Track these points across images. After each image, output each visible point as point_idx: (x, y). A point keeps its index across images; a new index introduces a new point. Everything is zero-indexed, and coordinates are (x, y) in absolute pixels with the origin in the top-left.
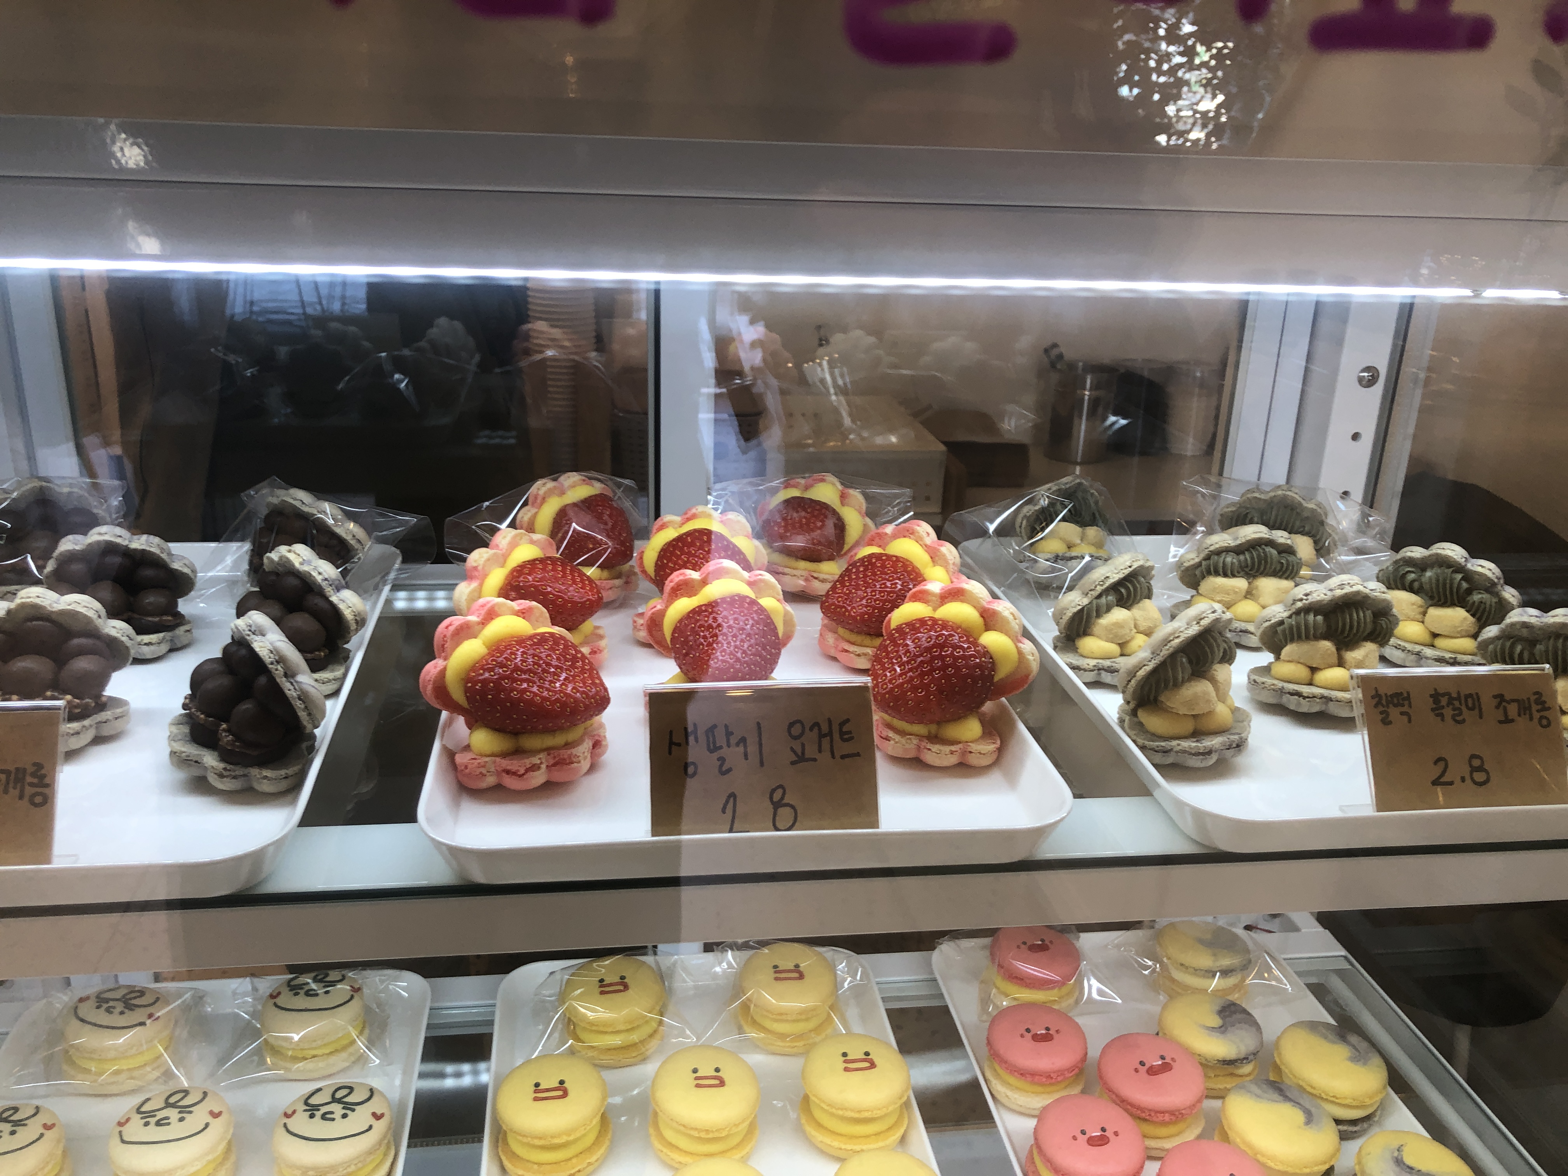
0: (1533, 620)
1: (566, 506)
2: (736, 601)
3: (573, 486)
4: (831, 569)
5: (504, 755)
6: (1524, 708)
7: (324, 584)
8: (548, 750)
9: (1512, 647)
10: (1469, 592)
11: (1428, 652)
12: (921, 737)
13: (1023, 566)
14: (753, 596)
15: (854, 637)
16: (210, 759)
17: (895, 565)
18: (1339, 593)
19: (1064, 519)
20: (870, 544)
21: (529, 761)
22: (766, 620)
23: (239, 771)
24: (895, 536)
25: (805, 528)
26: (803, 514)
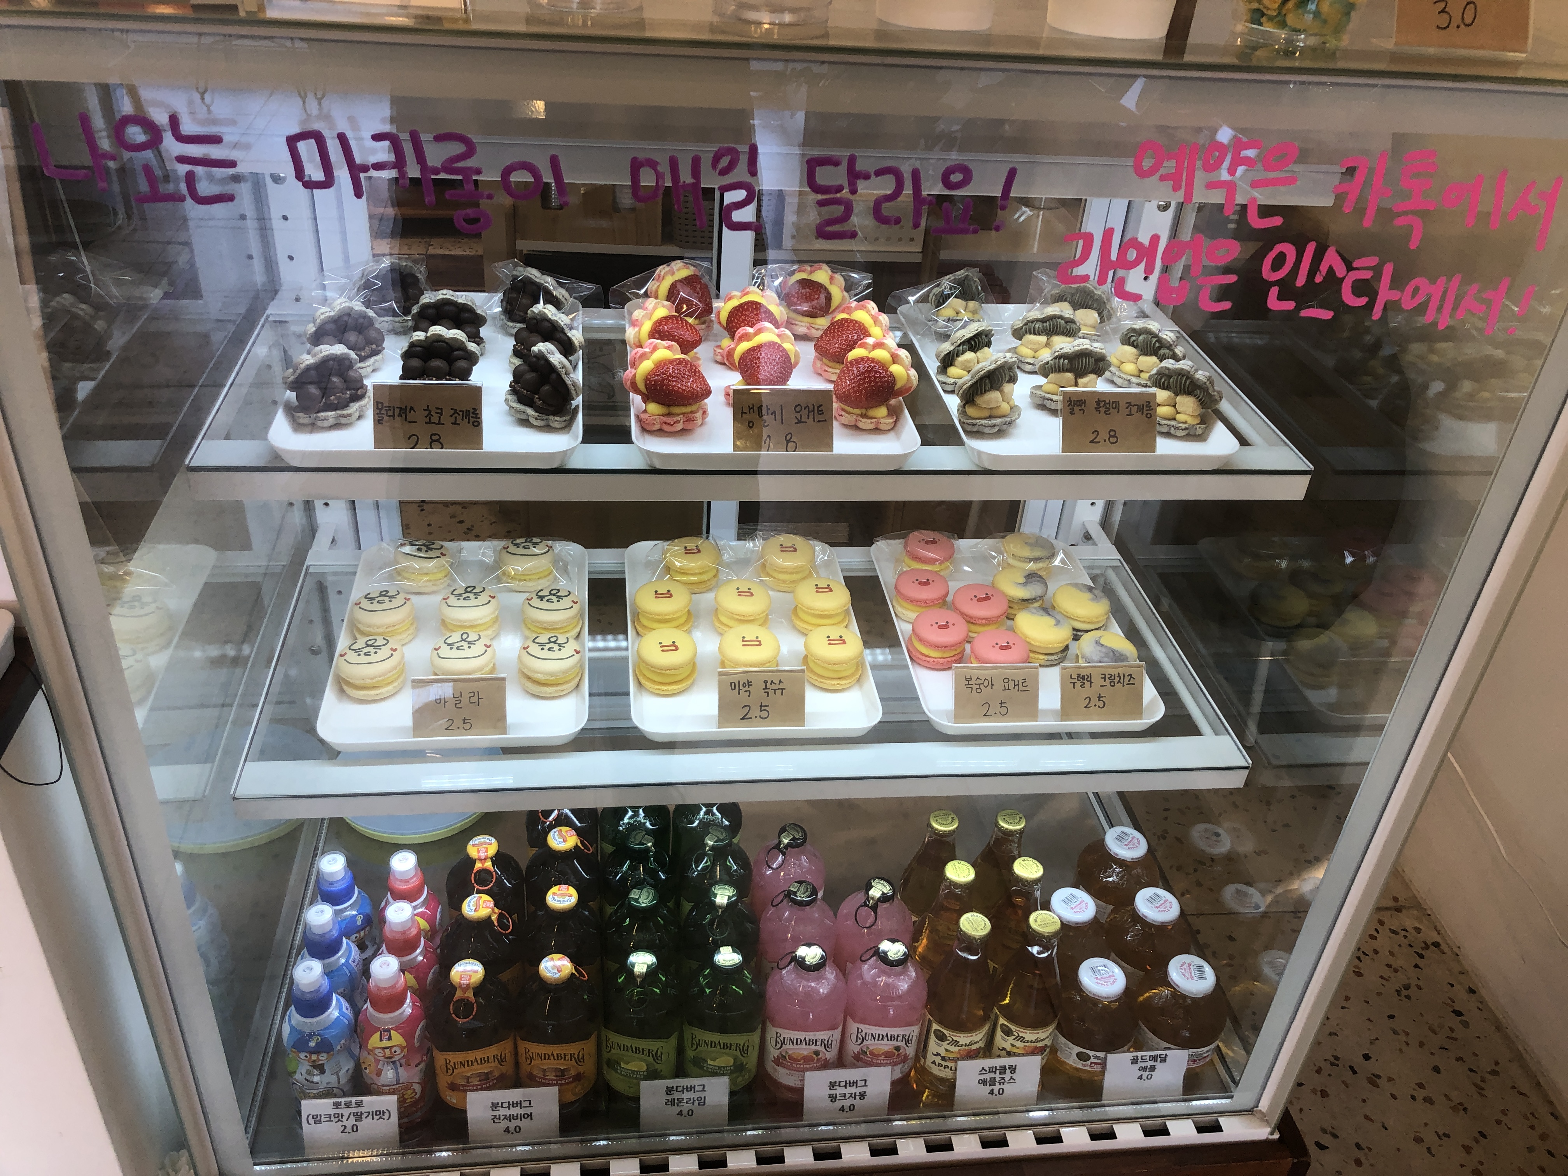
0: (1170, 366)
1: (676, 281)
2: (771, 345)
3: (678, 270)
4: (823, 322)
5: (663, 415)
6: (1140, 409)
7: (565, 327)
8: (683, 414)
9: (1161, 379)
10: (1160, 348)
11: (1134, 380)
12: (858, 415)
13: (930, 323)
14: (779, 342)
15: (830, 364)
16: (530, 411)
17: (854, 325)
18: (1077, 348)
19: (956, 297)
20: (843, 312)
21: (675, 419)
22: (786, 356)
23: (545, 417)
24: (857, 308)
25: (808, 298)
26: (808, 290)
